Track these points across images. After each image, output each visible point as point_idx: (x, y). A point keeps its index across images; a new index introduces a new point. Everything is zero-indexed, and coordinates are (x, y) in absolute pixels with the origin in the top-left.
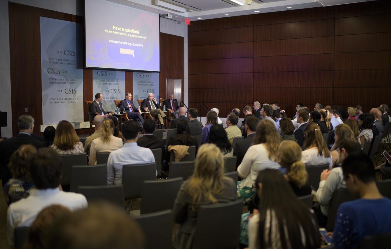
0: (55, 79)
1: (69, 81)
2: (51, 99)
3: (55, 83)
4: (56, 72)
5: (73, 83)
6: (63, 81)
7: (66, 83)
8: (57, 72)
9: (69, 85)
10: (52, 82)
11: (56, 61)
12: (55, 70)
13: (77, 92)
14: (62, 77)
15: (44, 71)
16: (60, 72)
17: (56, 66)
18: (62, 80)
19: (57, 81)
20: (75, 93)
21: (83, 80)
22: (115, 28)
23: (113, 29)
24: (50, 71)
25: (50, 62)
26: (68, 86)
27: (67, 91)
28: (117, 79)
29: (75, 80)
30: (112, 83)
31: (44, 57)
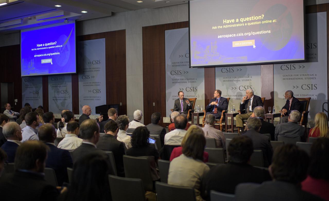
0: (177, 80)
1: (190, 81)
2: (173, 96)
3: (177, 82)
4: (177, 73)
5: (194, 82)
6: (184, 81)
7: (188, 82)
8: (179, 73)
9: (190, 83)
10: (175, 82)
11: (177, 64)
12: (177, 72)
13: (198, 90)
14: (183, 77)
15: (168, 74)
16: (182, 73)
17: (178, 68)
18: (183, 79)
19: (179, 81)
20: (196, 90)
21: (204, 79)
22: (226, 21)
23: (224, 23)
24: (173, 73)
25: (173, 66)
26: (189, 85)
27: (188, 89)
28: (248, 75)
29: (196, 79)
30: (241, 79)
31: (168, 62)
